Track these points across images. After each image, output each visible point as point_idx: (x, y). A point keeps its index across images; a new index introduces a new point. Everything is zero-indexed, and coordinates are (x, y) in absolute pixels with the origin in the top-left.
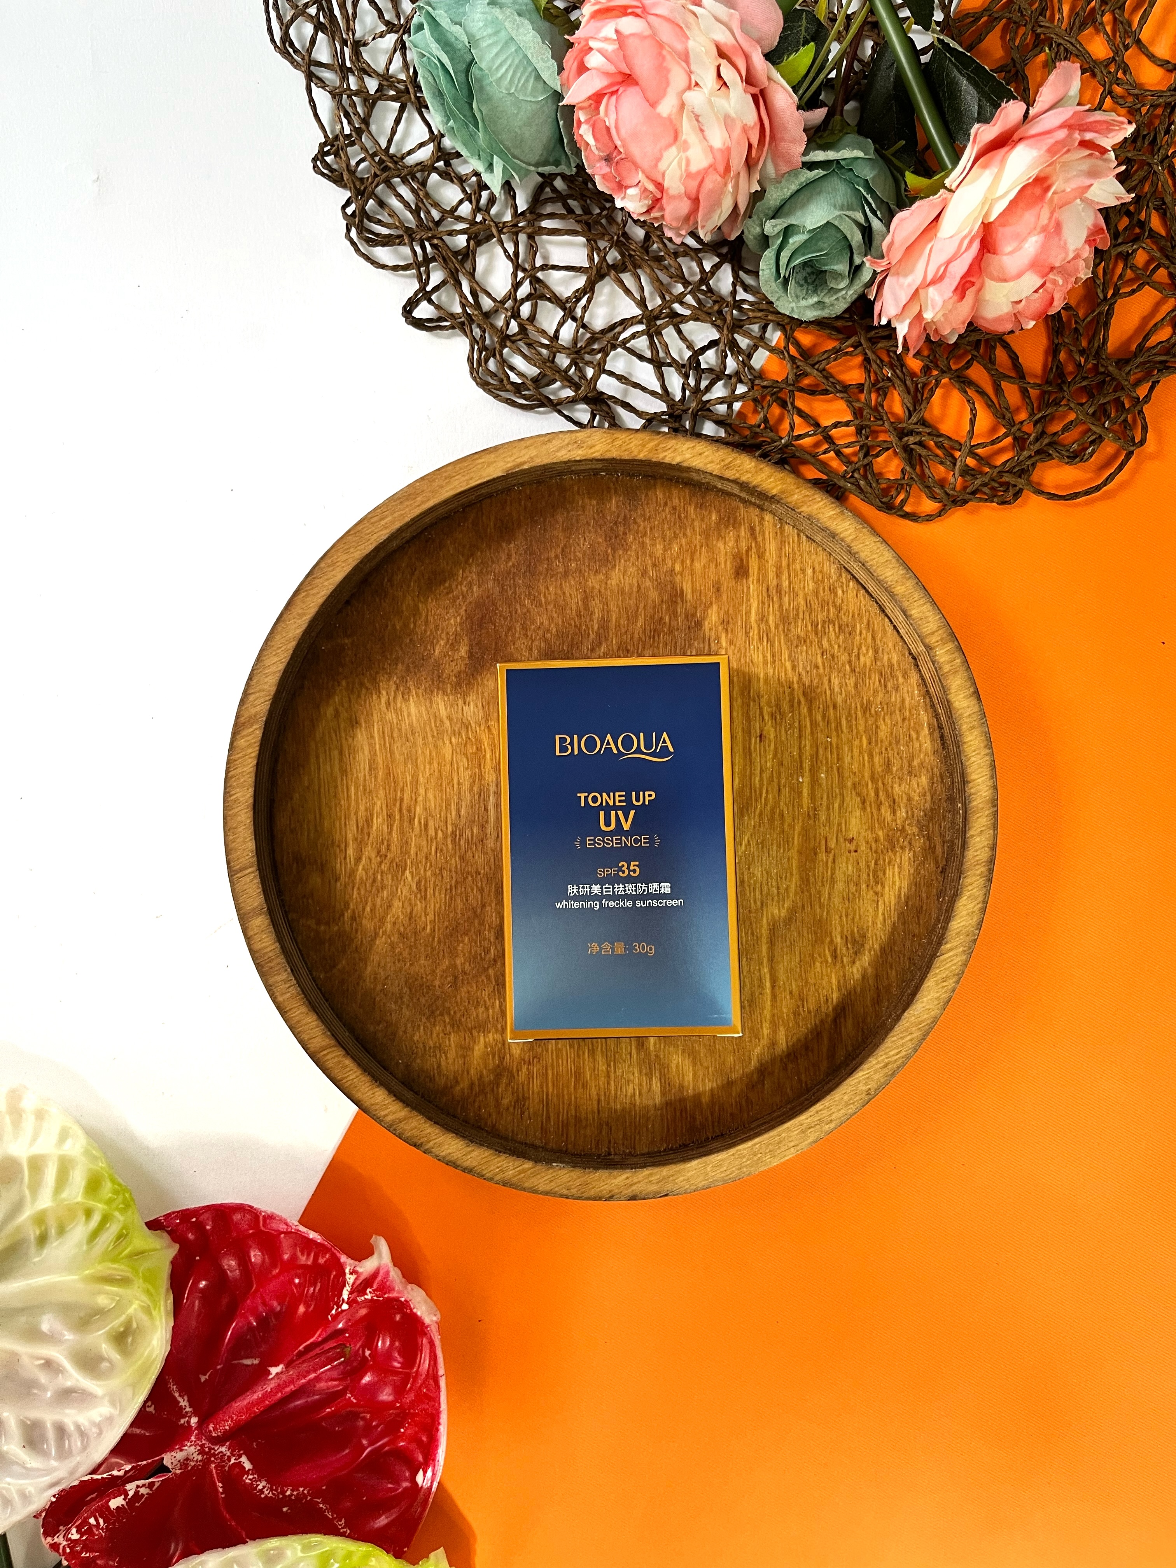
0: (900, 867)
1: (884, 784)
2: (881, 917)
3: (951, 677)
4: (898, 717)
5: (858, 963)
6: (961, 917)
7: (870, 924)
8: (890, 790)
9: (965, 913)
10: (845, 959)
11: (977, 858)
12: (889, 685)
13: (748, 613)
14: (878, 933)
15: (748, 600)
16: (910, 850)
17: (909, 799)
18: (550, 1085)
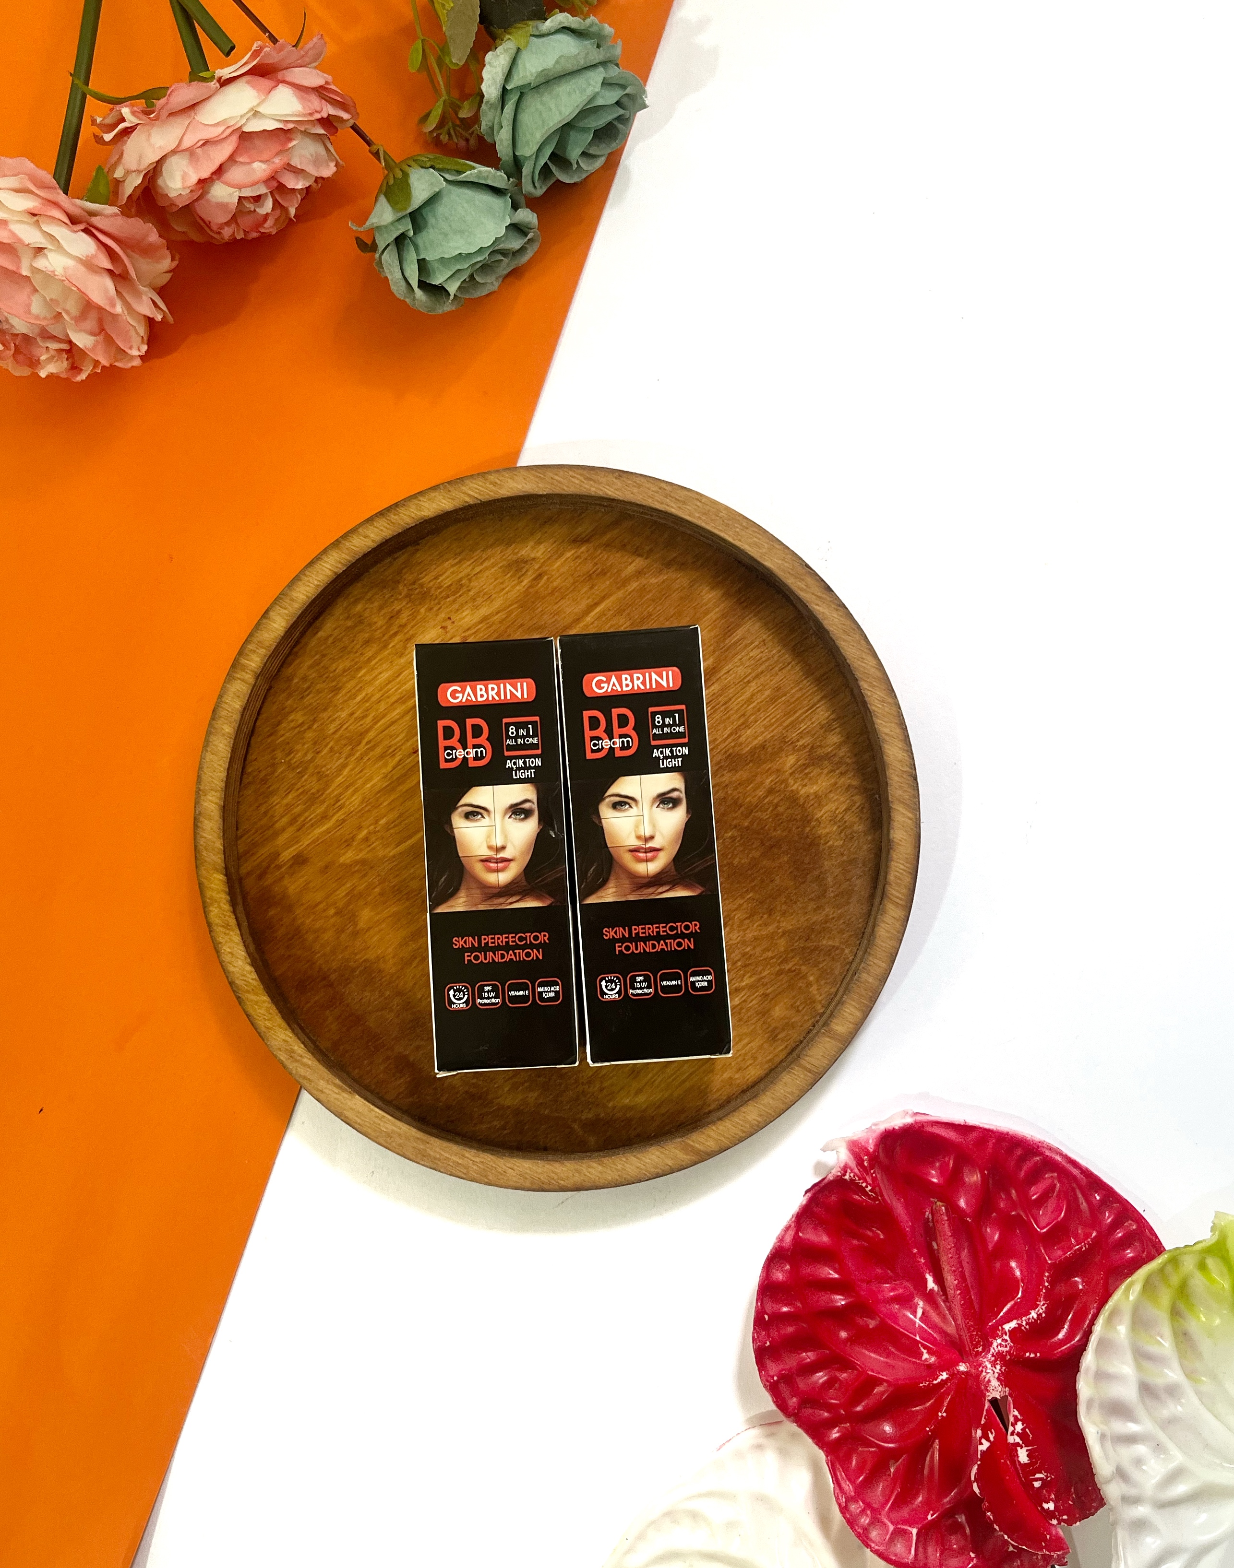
0: (436, 578)
1: (384, 635)
2: (486, 564)
3: (267, 644)
4: (325, 661)
5: (532, 556)
6: (440, 505)
7: (496, 568)
8: (384, 628)
9: (434, 506)
10: (536, 567)
11: (388, 526)
12: (305, 686)
13: (328, 831)
14: (499, 557)
15: (318, 838)
16: (419, 579)
17: (381, 608)
18: (797, 715)
